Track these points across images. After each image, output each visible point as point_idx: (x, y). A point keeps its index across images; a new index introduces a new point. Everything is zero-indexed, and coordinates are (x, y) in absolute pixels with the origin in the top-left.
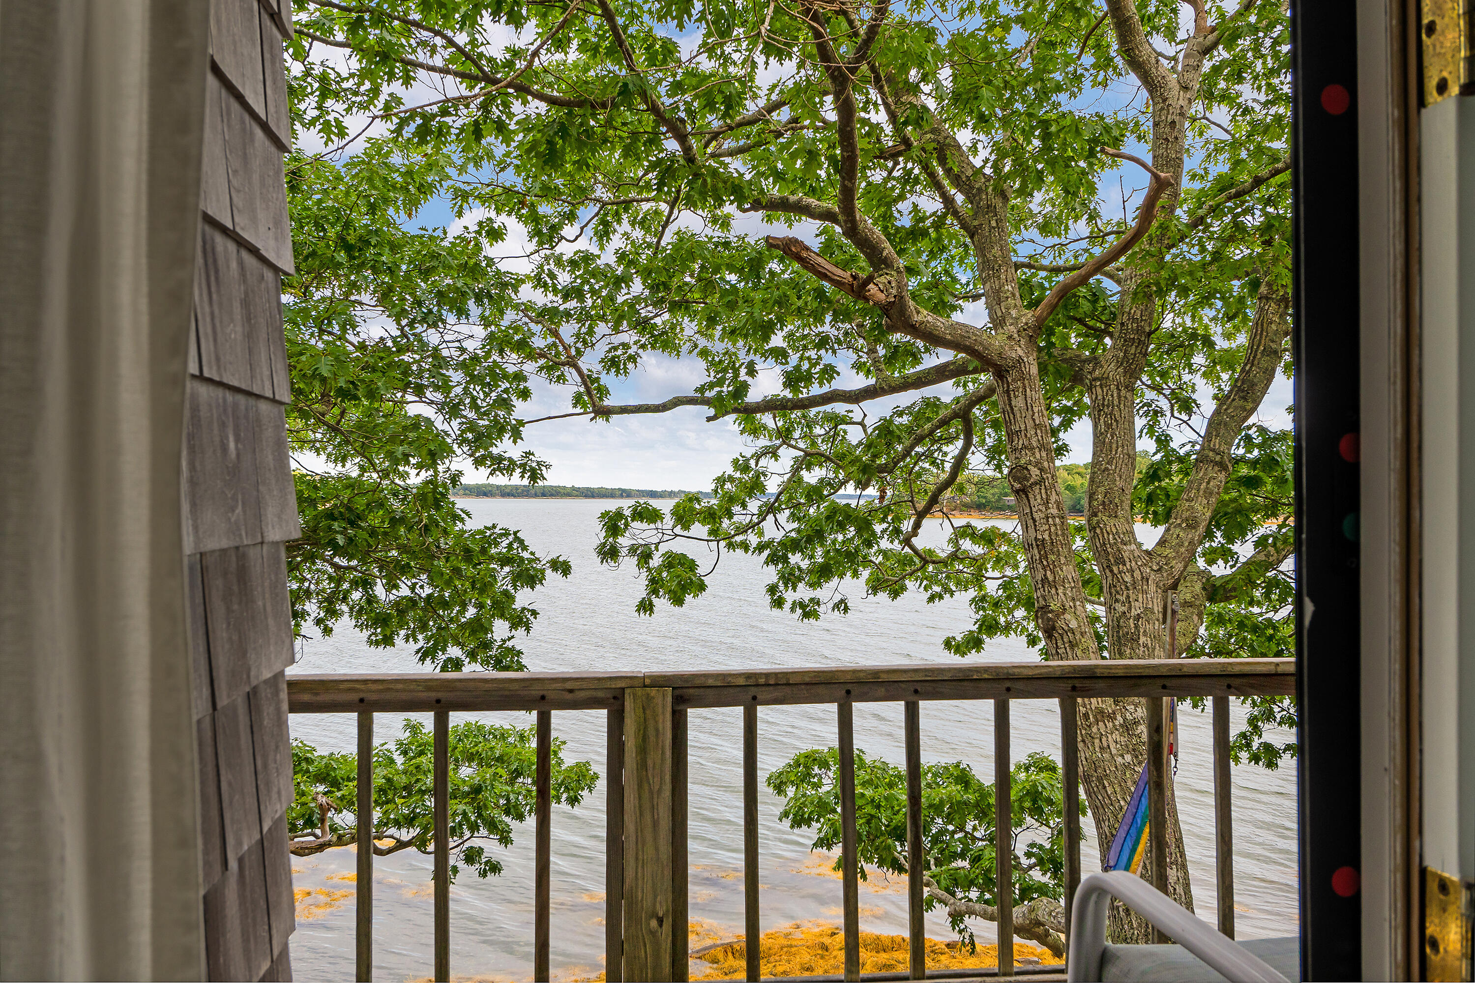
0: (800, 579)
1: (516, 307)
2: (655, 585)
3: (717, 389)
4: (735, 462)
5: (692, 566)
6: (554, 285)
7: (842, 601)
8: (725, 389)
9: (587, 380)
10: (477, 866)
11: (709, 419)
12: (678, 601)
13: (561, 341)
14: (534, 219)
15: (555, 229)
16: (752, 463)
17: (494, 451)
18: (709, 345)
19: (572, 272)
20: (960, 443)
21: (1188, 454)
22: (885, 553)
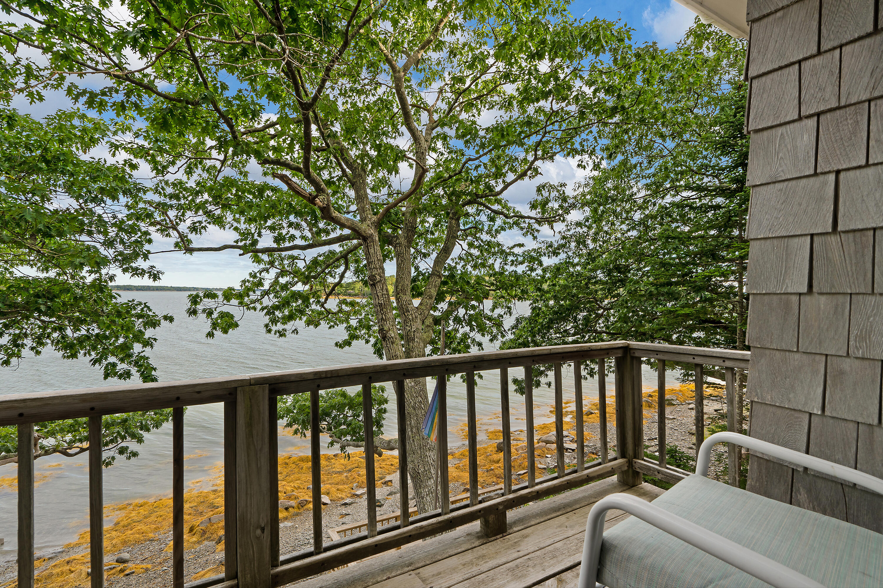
0: (278, 321)
1: (145, 202)
2: (215, 325)
3: (244, 242)
4: (250, 274)
5: (232, 317)
6: (164, 193)
7: (295, 330)
8: (248, 242)
9: (182, 236)
10: (125, 455)
11: (240, 255)
12: (225, 332)
13: (169, 218)
14: (154, 162)
15: (165, 167)
16: (258, 275)
17: (133, 265)
18: (238, 226)
19: (173, 188)
20: (342, 268)
21: (425, 273)
22: (313, 311)
